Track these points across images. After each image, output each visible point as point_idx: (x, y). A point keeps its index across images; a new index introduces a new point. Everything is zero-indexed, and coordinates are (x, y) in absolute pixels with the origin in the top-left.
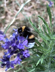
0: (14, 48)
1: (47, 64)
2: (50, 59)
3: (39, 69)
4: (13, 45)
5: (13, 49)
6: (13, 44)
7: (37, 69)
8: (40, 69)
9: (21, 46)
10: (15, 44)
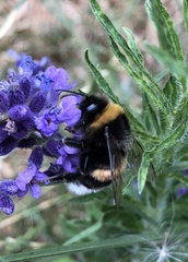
0: (17, 125)
1: (154, 205)
2: (169, 180)
3: (119, 224)
4: (17, 114)
5: (12, 130)
6: (16, 108)
7: (109, 224)
8: (124, 224)
9: (52, 124)
10: (24, 110)
